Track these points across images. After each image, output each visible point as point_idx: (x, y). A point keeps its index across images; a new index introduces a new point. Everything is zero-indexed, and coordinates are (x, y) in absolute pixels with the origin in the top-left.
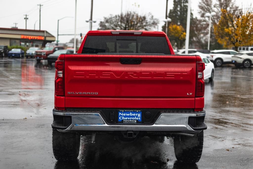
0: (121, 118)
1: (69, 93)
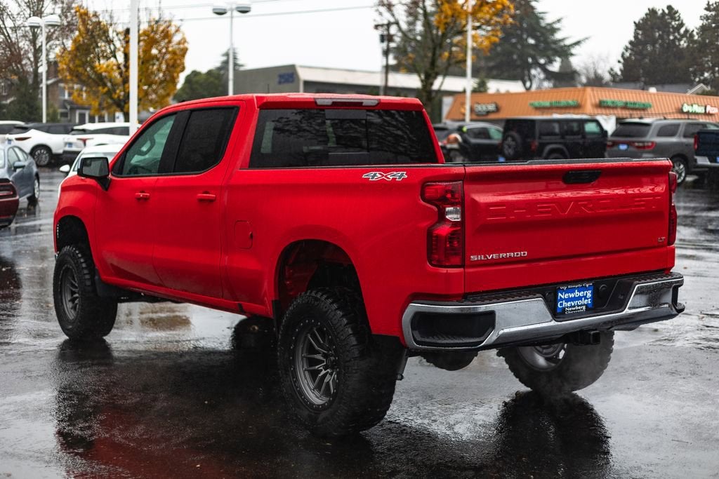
0: (561, 304)
1: (474, 258)
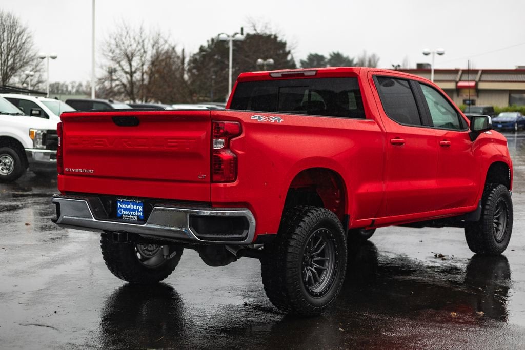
0: (121, 212)
1: (67, 169)
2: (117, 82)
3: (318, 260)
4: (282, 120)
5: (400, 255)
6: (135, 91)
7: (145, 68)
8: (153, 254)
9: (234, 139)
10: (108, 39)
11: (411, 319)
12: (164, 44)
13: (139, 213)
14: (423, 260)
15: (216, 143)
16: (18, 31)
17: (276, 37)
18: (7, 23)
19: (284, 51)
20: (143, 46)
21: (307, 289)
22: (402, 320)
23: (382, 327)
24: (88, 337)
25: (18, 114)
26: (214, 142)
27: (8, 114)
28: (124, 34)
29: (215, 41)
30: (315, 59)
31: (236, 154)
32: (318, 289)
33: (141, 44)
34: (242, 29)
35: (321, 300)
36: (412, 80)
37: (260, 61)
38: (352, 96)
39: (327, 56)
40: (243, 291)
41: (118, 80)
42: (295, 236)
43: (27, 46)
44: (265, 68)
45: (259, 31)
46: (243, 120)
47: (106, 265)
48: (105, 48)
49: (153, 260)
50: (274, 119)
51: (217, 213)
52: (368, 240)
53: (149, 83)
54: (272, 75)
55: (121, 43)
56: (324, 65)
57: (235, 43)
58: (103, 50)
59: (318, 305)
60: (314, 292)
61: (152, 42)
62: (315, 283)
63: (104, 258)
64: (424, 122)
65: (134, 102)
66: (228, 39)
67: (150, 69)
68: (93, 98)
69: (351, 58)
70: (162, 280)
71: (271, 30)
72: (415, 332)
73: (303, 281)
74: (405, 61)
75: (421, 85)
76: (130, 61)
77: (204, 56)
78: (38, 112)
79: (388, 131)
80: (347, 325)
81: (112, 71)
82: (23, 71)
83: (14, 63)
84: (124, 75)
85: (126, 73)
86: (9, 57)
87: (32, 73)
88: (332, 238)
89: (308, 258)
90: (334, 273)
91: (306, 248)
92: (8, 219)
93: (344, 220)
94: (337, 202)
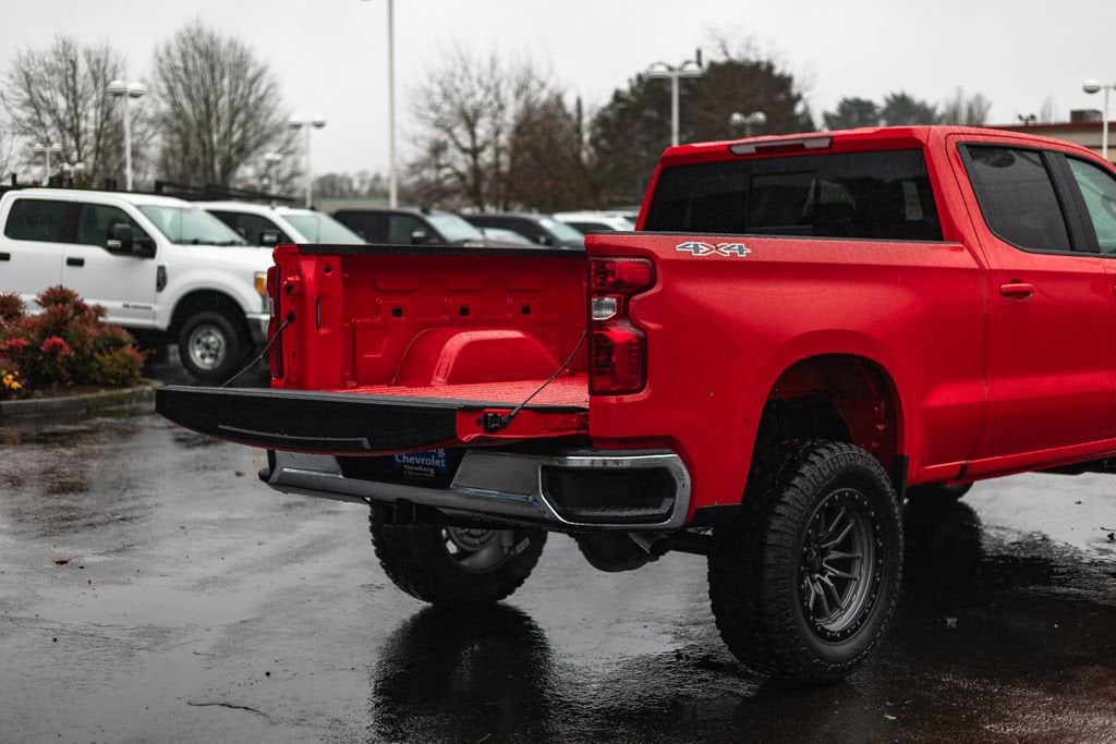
2: (447, 171)
3: (836, 559)
4: (749, 251)
5: (1031, 536)
6: (485, 188)
7: (503, 139)
8: (482, 543)
9: (637, 297)
10: (426, 83)
11: (1052, 691)
12: (540, 91)
13: (438, 461)
14: (1083, 547)
15: (599, 307)
16: (250, 74)
17: (770, 67)
18: (228, 60)
19: (788, 94)
20: (497, 96)
21: (812, 626)
22: (1029, 693)
23: (982, 712)
24: (329, 733)
25: (232, 244)
26: (593, 305)
27: (212, 244)
28: (459, 71)
29: (645, 80)
30: (855, 110)
31: (641, 330)
32: (838, 624)
33: (494, 90)
34: (699, 53)
35: (842, 649)
36: (1048, 151)
37: (737, 117)
38: (910, 189)
39: (880, 102)
40: (676, 624)
41: (447, 165)
42: (781, 509)
43: (268, 103)
44: (748, 131)
45: (734, 55)
46: (657, 253)
47: (383, 567)
48: (422, 102)
49: (484, 556)
50: (729, 249)
51: (605, 462)
52: (960, 500)
53: (513, 170)
54: (735, 150)
55: (451, 90)
56: (875, 123)
57: (685, 81)
58: (419, 108)
59: (836, 660)
60: (827, 630)
61: (515, 85)
62: (831, 609)
63: (378, 554)
64: (1077, 245)
65: (482, 210)
66: (669, 74)
67: (513, 141)
68: (393, 204)
69: (930, 103)
70: (501, 599)
71: (760, 53)
72: (1059, 724)
73: (802, 605)
74: (1047, 107)
75: (1070, 162)
76: (471, 126)
77: (621, 112)
78: (274, 238)
79: (994, 265)
80: (903, 705)
81: (438, 149)
82: (262, 154)
83: (244, 138)
84: (461, 156)
85: (464, 151)
86: (235, 127)
87: (278, 157)
88: (867, 509)
89: (815, 554)
90: (874, 587)
91: (808, 533)
92: (202, 463)
93: (896, 468)
94: (880, 427)
